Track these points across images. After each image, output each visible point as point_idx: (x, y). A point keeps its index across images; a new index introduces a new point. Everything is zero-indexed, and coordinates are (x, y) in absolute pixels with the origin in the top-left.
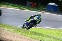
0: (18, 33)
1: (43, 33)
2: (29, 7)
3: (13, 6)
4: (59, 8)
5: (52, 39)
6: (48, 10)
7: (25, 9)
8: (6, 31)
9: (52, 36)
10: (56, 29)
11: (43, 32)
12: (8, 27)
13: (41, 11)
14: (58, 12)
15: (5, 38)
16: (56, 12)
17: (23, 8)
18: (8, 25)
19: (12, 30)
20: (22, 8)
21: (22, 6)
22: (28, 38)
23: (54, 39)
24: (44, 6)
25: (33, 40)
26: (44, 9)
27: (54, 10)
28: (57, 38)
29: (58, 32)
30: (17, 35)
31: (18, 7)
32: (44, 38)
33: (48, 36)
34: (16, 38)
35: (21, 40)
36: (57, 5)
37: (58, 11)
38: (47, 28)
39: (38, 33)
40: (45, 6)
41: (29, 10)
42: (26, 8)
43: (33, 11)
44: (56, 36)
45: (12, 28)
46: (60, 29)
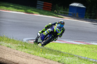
0: (23, 51)
1: (62, 51)
2: (40, 9)
3: (15, 8)
4: (88, 10)
5: (77, 60)
6: (71, 14)
7: (34, 12)
8: (4, 48)
9: (76, 54)
10: (82, 44)
11: (63, 48)
12: (8, 40)
13: (59, 16)
14: (86, 18)
15: (3, 57)
16: (83, 17)
17: (32, 12)
18: (7, 38)
19: (14, 46)
20: (29, 11)
21: (29, 9)
22: (39, 58)
23: (79, 60)
24: (64, 8)
25: (46, 60)
26: (64, 13)
27: (79, 15)
28: (85, 57)
29: (87, 49)
30: (22, 53)
31: (24, 9)
32: (65, 58)
33: (70, 54)
34: (19, 57)
35: (27, 60)
36: (84, 7)
37: (85, 15)
38: (68, 43)
39: (55, 51)
40: (66, 8)
41: (41, 14)
42: (36, 11)
43: (47, 15)
44: (83, 55)
45: (14, 42)
46: (88, 44)
